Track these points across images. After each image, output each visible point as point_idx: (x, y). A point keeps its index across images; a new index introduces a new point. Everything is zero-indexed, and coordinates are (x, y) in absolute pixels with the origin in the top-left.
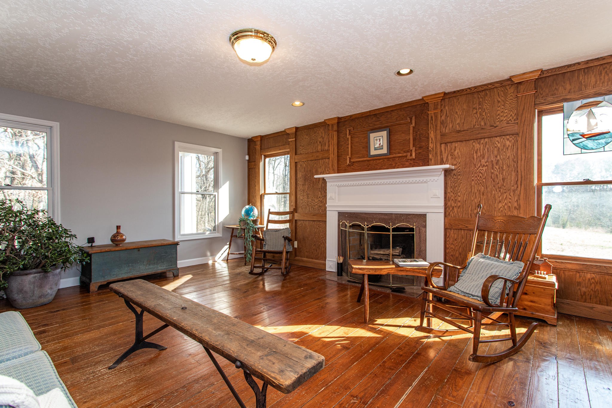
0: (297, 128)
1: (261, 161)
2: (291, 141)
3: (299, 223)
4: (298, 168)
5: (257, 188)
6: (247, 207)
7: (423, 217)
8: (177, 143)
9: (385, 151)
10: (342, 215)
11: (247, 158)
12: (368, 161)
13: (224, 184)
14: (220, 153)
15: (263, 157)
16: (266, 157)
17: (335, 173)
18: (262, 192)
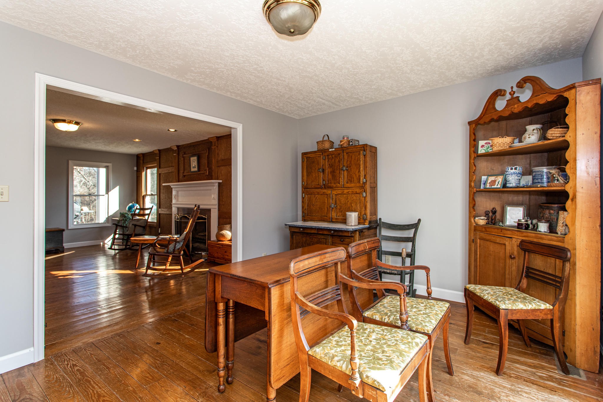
0: (159, 150)
1: (144, 171)
2: (157, 159)
3: (161, 215)
4: (161, 178)
5: (141, 191)
6: (130, 204)
7: (209, 210)
8: (70, 162)
9: (196, 169)
10: (178, 209)
11: (135, 168)
12: (191, 175)
13: (113, 188)
14: (110, 167)
15: (145, 168)
16: (147, 168)
17: (176, 182)
18: (144, 193)
